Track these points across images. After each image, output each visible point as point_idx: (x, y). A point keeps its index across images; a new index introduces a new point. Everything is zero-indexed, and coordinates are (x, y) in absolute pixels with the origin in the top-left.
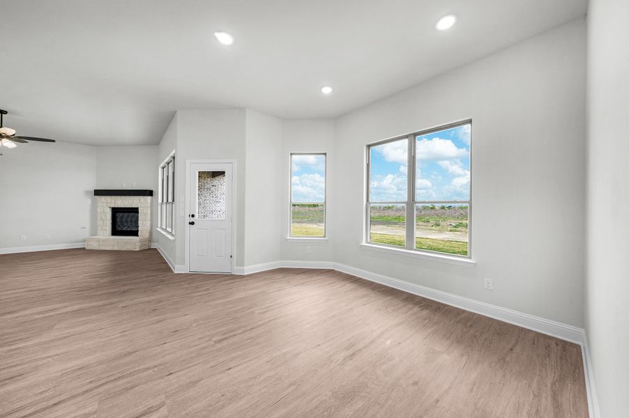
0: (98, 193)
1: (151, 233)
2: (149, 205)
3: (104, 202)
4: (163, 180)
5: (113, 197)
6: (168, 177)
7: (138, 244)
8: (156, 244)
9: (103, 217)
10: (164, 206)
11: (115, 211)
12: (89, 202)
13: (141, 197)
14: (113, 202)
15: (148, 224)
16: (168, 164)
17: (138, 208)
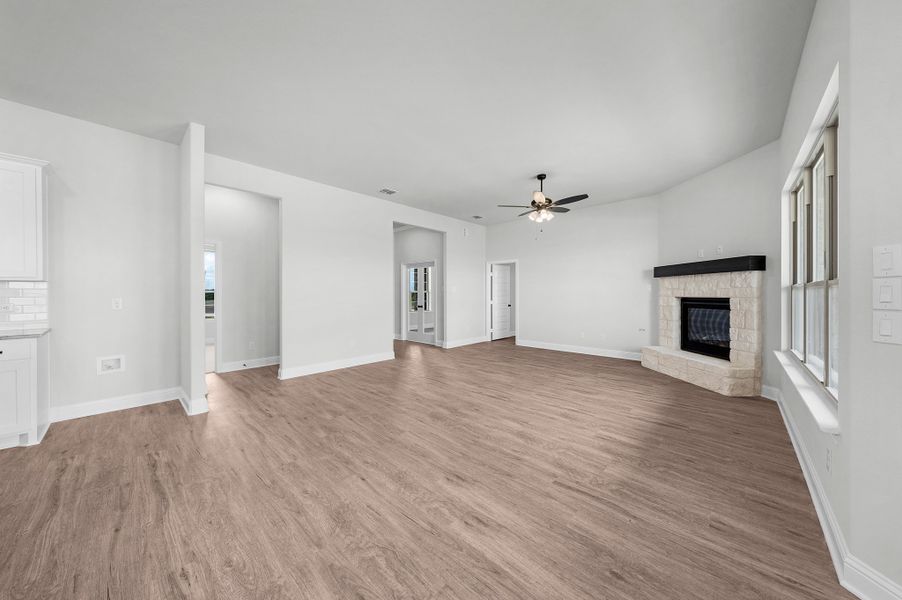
0: (661, 272)
1: (761, 360)
2: (755, 292)
3: (668, 289)
4: (795, 224)
5: (683, 279)
6: (810, 207)
7: (726, 380)
8: (776, 390)
9: (667, 313)
10: (799, 295)
11: (687, 304)
12: (649, 288)
13: (735, 275)
14: (682, 287)
15: (754, 337)
16: (810, 168)
17: (729, 299)
